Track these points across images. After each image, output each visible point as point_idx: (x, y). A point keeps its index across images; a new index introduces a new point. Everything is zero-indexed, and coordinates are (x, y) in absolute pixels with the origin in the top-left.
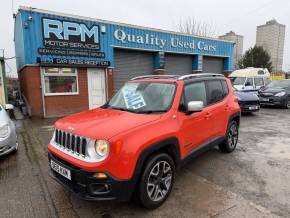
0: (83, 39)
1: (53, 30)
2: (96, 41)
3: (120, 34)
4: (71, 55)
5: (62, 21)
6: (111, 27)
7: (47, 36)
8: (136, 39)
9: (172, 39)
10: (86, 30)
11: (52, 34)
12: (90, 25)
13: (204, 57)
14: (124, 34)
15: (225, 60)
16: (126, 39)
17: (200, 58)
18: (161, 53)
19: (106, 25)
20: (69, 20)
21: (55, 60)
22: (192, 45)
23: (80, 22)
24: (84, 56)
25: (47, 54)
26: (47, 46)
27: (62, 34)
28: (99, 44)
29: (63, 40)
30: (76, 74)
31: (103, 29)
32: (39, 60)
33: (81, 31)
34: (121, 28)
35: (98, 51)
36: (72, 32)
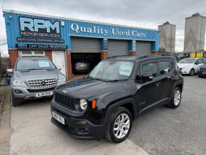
0: (48, 31)
1: (27, 25)
2: (58, 32)
3: (75, 27)
4: (40, 42)
5: (33, 19)
6: (68, 22)
7: (23, 29)
8: (86, 30)
9: (113, 30)
10: (50, 24)
11: (26, 28)
12: (53, 21)
13: (137, 41)
14: (77, 26)
15: (153, 43)
16: (79, 30)
17: (134, 42)
18: (105, 39)
19: (65, 21)
20: (38, 18)
21: (28, 45)
22: (128, 33)
23: (46, 19)
24: (50, 42)
26: (23, 36)
27: (33, 27)
28: (60, 34)
29: (35, 32)
30: (44, 54)
31: (63, 24)
32: (17, 46)
33: (47, 25)
34: (76, 22)
35: (59, 39)
36: (41, 27)
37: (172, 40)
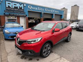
0: (19, 8)
1: (9, 5)
2: (23, 8)
3: (30, 7)
4: (15, 13)
5: (12, 2)
6: (27, 5)
8: (35, 8)
9: (46, 9)
10: (19, 5)
11: (9, 6)
12: (21, 4)
14: (31, 7)
15: (61, 16)
16: (32, 8)
17: (54, 15)
18: (43, 13)
19: (26, 4)
20: (14, 2)
21: (10, 14)
22: (52, 11)
23: (18, 3)
24: (19, 13)
25: (7, 12)
26: (7, 10)
27: (12, 6)
28: (23, 9)
29: (12, 8)
30: (16, 18)
31: (25, 5)
33: (18, 5)
34: (30, 5)
35: (23, 12)
36: (15, 6)
37: (66, 15)
